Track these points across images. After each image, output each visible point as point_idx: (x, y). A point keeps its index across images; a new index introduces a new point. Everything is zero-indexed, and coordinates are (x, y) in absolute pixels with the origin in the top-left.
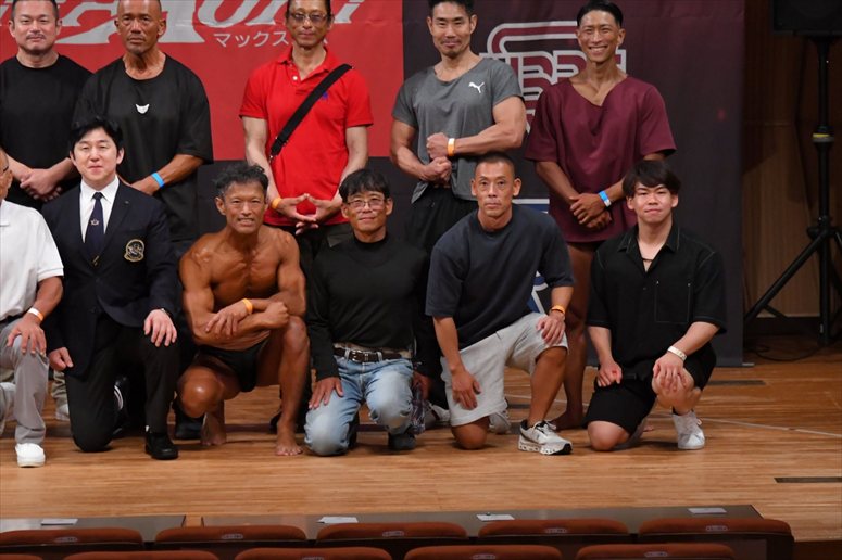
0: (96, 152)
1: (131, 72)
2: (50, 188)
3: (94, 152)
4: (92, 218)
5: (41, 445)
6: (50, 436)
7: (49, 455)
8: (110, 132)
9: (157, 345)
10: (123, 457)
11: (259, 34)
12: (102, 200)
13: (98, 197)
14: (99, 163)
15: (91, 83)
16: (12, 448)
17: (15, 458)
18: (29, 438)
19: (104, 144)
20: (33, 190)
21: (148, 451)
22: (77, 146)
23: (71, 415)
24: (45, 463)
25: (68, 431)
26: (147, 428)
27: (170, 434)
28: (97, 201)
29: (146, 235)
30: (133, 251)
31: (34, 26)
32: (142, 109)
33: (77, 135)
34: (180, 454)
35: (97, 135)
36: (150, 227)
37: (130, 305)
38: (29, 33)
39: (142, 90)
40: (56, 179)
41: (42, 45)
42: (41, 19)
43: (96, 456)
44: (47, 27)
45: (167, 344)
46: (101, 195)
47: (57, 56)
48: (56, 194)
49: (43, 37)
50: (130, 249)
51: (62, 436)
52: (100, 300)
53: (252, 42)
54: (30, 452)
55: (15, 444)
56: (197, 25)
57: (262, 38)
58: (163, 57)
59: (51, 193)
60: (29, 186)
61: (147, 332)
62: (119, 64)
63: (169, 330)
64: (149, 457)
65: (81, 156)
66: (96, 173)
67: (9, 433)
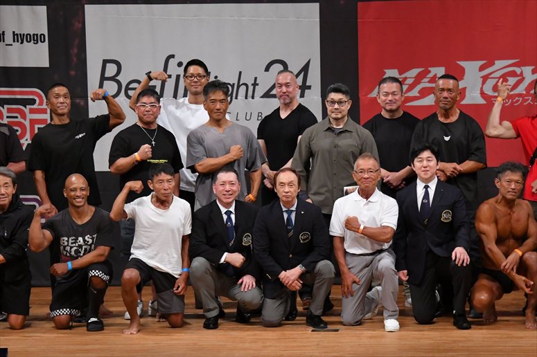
0: (425, 162)
1: (441, 119)
2: (399, 183)
3: (425, 163)
4: (423, 199)
5: (397, 319)
6: (402, 314)
7: (401, 325)
8: (433, 152)
9: (459, 265)
10: (441, 327)
11: (517, 98)
12: (429, 189)
13: (426, 187)
14: (427, 169)
15: (420, 124)
16: (382, 321)
17: (384, 327)
18: (391, 316)
19: (430, 159)
20: (390, 183)
21: (455, 324)
22: (416, 160)
23: (413, 303)
24: (400, 330)
25: (411, 313)
26: (454, 312)
27: (467, 316)
28: (425, 190)
29: (452, 208)
30: (446, 216)
31: (390, 97)
32: (447, 139)
33: (416, 154)
34: (472, 326)
35: (426, 154)
36: (455, 203)
37: (444, 246)
38: (387, 101)
39: (447, 128)
40: (402, 177)
41: (394, 107)
42: (393, 93)
43: (427, 327)
44: (397, 97)
45: (465, 265)
46: (428, 187)
47: (402, 112)
48: (402, 185)
49: (395, 103)
50: (444, 215)
51: (409, 316)
52: (429, 243)
53: (513, 103)
54: (391, 324)
55: (384, 319)
56: (483, 94)
57: (518, 101)
58: (459, 111)
59: (400, 185)
60: (388, 181)
61: (454, 258)
62: (435, 115)
63: (465, 257)
64: (455, 327)
65: (418, 165)
66: (425, 174)
67: (381, 313)
